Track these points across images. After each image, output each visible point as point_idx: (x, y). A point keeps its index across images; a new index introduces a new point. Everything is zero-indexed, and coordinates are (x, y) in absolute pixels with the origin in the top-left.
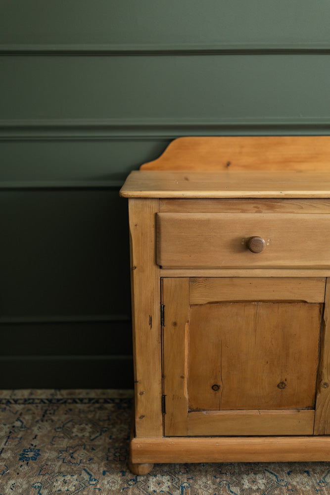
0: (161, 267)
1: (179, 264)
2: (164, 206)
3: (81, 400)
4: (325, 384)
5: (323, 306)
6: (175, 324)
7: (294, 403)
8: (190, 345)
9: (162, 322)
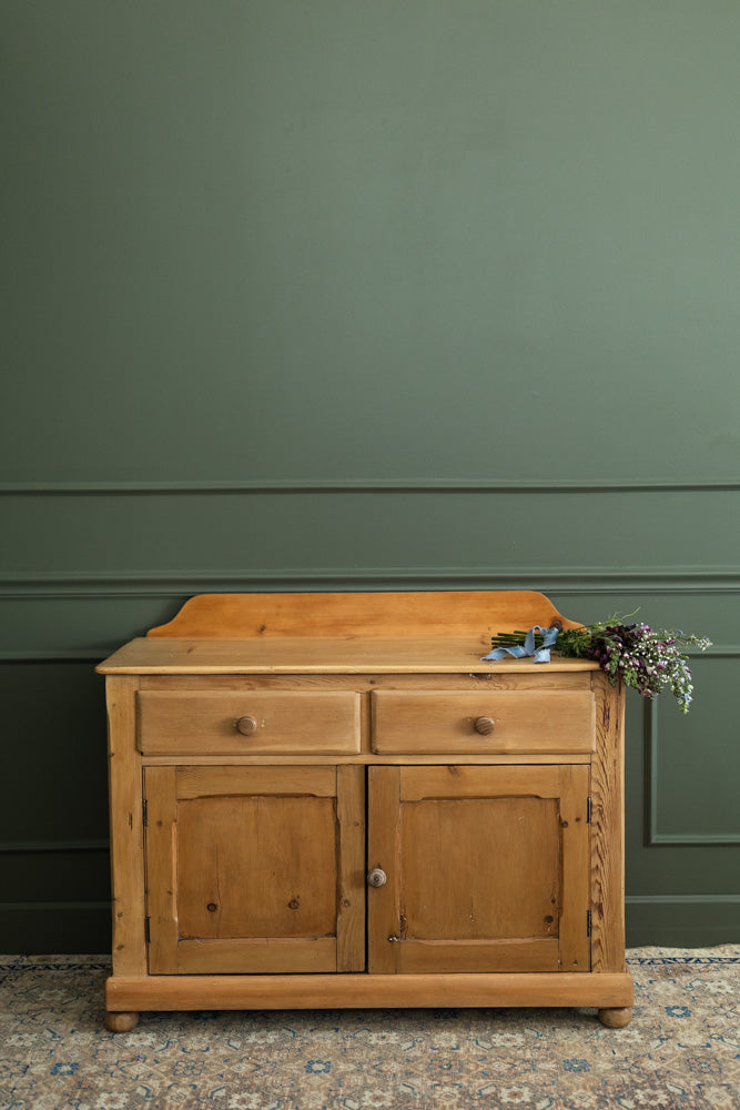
0: (142, 754)
1: (163, 750)
2: (146, 684)
3: (57, 967)
4: (346, 901)
5: (335, 799)
6: (160, 823)
7: (310, 929)
8: (179, 851)
9: (145, 822)
